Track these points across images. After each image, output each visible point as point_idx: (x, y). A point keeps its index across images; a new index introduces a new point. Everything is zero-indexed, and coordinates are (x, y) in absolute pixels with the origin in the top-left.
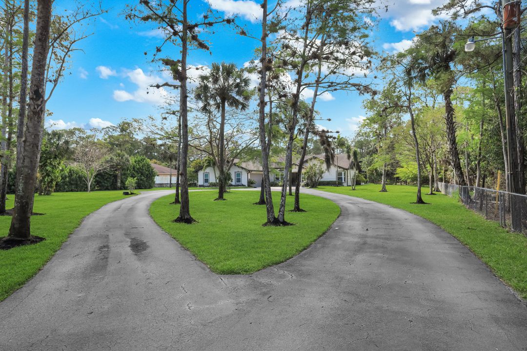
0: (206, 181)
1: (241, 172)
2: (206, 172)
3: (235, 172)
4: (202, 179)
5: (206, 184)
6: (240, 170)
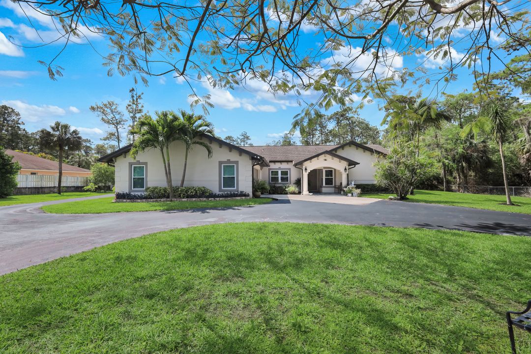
0: (138, 183)
1: (237, 163)
2: (139, 162)
3: (220, 163)
4: (127, 178)
5: (138, 192)
6: (234, 156)
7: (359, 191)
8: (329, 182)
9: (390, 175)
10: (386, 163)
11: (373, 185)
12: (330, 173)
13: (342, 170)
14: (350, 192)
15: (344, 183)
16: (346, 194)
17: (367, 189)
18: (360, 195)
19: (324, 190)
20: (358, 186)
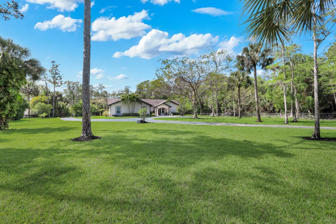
0: (118, 112)
1: (146, 107)
2: (118, 106)
4: (115, 111)
6: (145, 105)
7: (172, 114)
8: (163, 112)
9: (180, 110)
10: (179, 107)
11: (176, 113)
12: (163, 109)
13: (167, 109)
14: (170, 114)
15: (168, 112)
16: (168, 115)
17: (174, 114)
18: (173, 115)
19: (161, 114)
20: (172, 113)
